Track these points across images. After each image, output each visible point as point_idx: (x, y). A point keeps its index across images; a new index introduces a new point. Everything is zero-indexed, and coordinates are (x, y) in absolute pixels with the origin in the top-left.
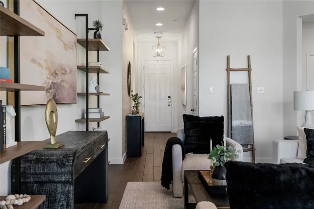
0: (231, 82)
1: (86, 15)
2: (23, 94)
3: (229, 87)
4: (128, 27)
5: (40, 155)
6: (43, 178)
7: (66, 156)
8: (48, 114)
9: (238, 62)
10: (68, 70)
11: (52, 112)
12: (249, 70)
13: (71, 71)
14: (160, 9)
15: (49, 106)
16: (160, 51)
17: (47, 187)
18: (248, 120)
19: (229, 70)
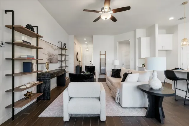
0: (101, 58)
1: (61, 42)
2: (39, 61)
3: (100, 59)
4: (76, 44)
5: (44, 74)
6: (44, 78)
7: (49, 74)
8: (46, 65)
9: (103, 53)
10: (55, 55)
11: (47, 65)
12: (105, 55)
13: (56, 55)
14: (85, 39)
15: (47, 63)
16: (88, 49)
17: (45, 80)
18: (105, 67)
19: (100, 55)
